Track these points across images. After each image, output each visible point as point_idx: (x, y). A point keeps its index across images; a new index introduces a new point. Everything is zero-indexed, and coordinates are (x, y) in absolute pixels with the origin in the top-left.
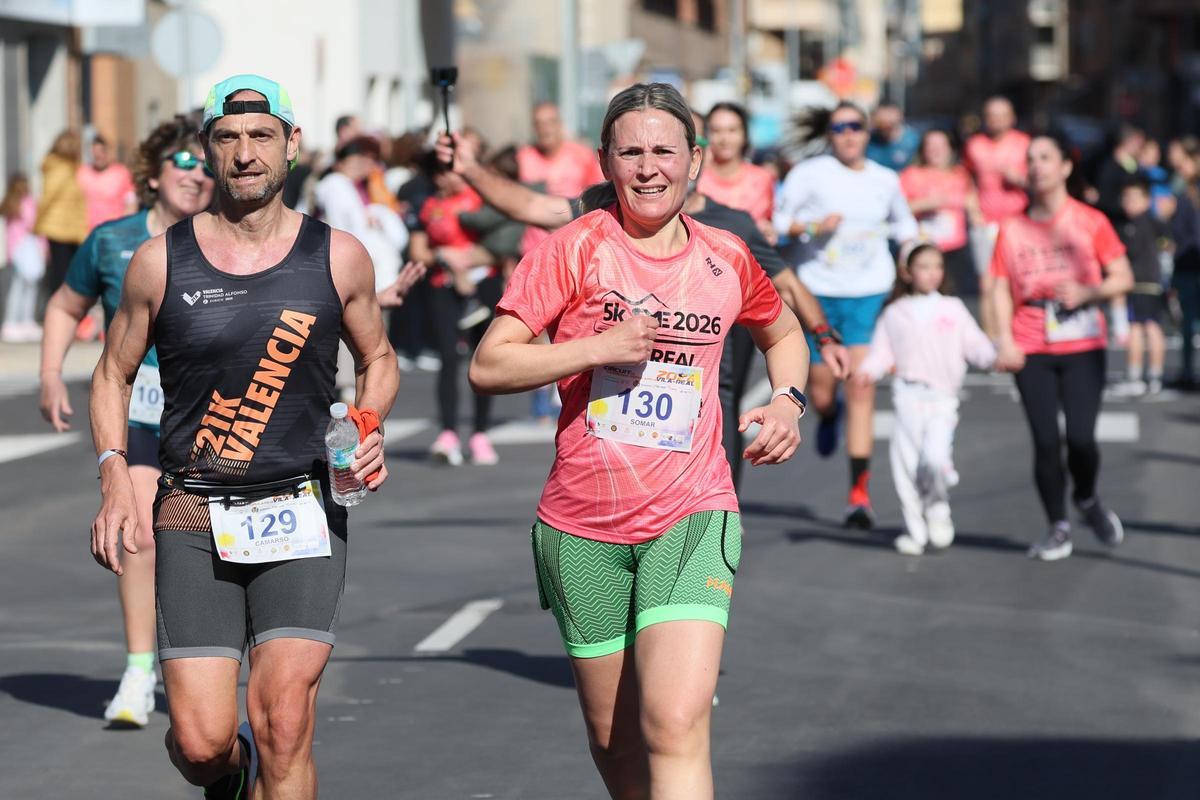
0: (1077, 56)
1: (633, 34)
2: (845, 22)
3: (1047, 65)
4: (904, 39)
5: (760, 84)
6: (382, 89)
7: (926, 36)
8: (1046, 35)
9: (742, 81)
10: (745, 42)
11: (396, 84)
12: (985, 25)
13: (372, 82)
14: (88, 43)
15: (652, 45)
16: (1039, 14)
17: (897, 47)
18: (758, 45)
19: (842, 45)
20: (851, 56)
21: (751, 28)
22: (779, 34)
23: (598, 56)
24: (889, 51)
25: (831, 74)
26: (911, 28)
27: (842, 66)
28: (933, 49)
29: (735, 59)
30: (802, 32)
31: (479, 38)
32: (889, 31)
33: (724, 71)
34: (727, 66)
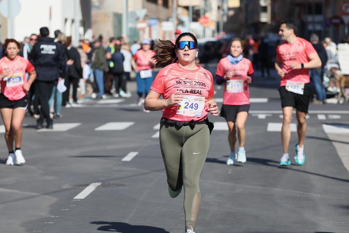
0: (273, 16)
1: (144, 7)
2: (206, 5)
3: (265, 18)
4: (223, 10)
5: (181, 23)
6: (69, 22)
7: (229, 9)
8: (265, 9)
9: (176, 22)
10: (177, 10)
11: (73, 21)
12: (247, 6)
13: (66, 20)
15: (149, 10)
16: (263, 3)
17: (221, 12)
18: (180, 11)
19: (205, 12)
20: (207, 15)
21: (179, 6)
22: (187, 8)
23: (133, 13)
24: (218, 13)
25: (202, 20)
26: (225, 7)
27: (205, 18)
28: (231, 13)
29: (174, 15)
30: (193, 7)
31: (98, 8)
32: (219, 8)
33: (171, 19)
34: (172, 17)
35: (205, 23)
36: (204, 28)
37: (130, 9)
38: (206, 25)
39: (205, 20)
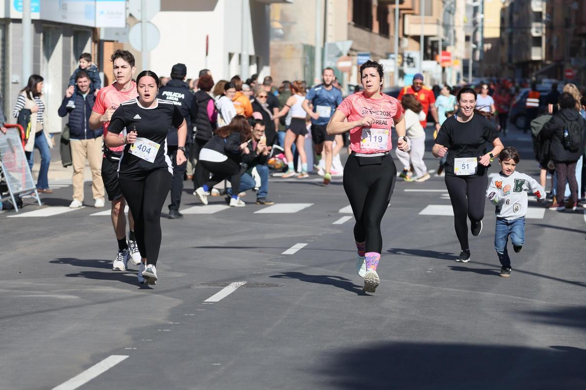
1: (349, 38)
2: (446, 34)
3: (537, 54)
4: (475, 43)
5: (410, 60)
6: (235, 58)
7: (485, 41)
8: (537, 41)
9: (398, 60)
11: (240, 57)
12: (510, 37)
13: (231, 56)
14: (102, 36)
15: (356, 42)
16: (534, 33)
17: (471, 45)
18: (406, 42)
19: (445, 46)
20: (449, 49)
21: (406, 36)
22: (416, 38)
23: (334, 46)
24: (466, 47)
25: (440, 57)
26: (479, 38)
27: (446, 54)
28: (488, 46)
29: (396, 51)
30: (426, 38)
31: (282, 37)
32: (467, 38)
33: (392, 56)
34: (393, 53)
35: (444, 61)
36: (444, 69)
37: (329, 40)
38: (446, 64)
39: (445, 58)
